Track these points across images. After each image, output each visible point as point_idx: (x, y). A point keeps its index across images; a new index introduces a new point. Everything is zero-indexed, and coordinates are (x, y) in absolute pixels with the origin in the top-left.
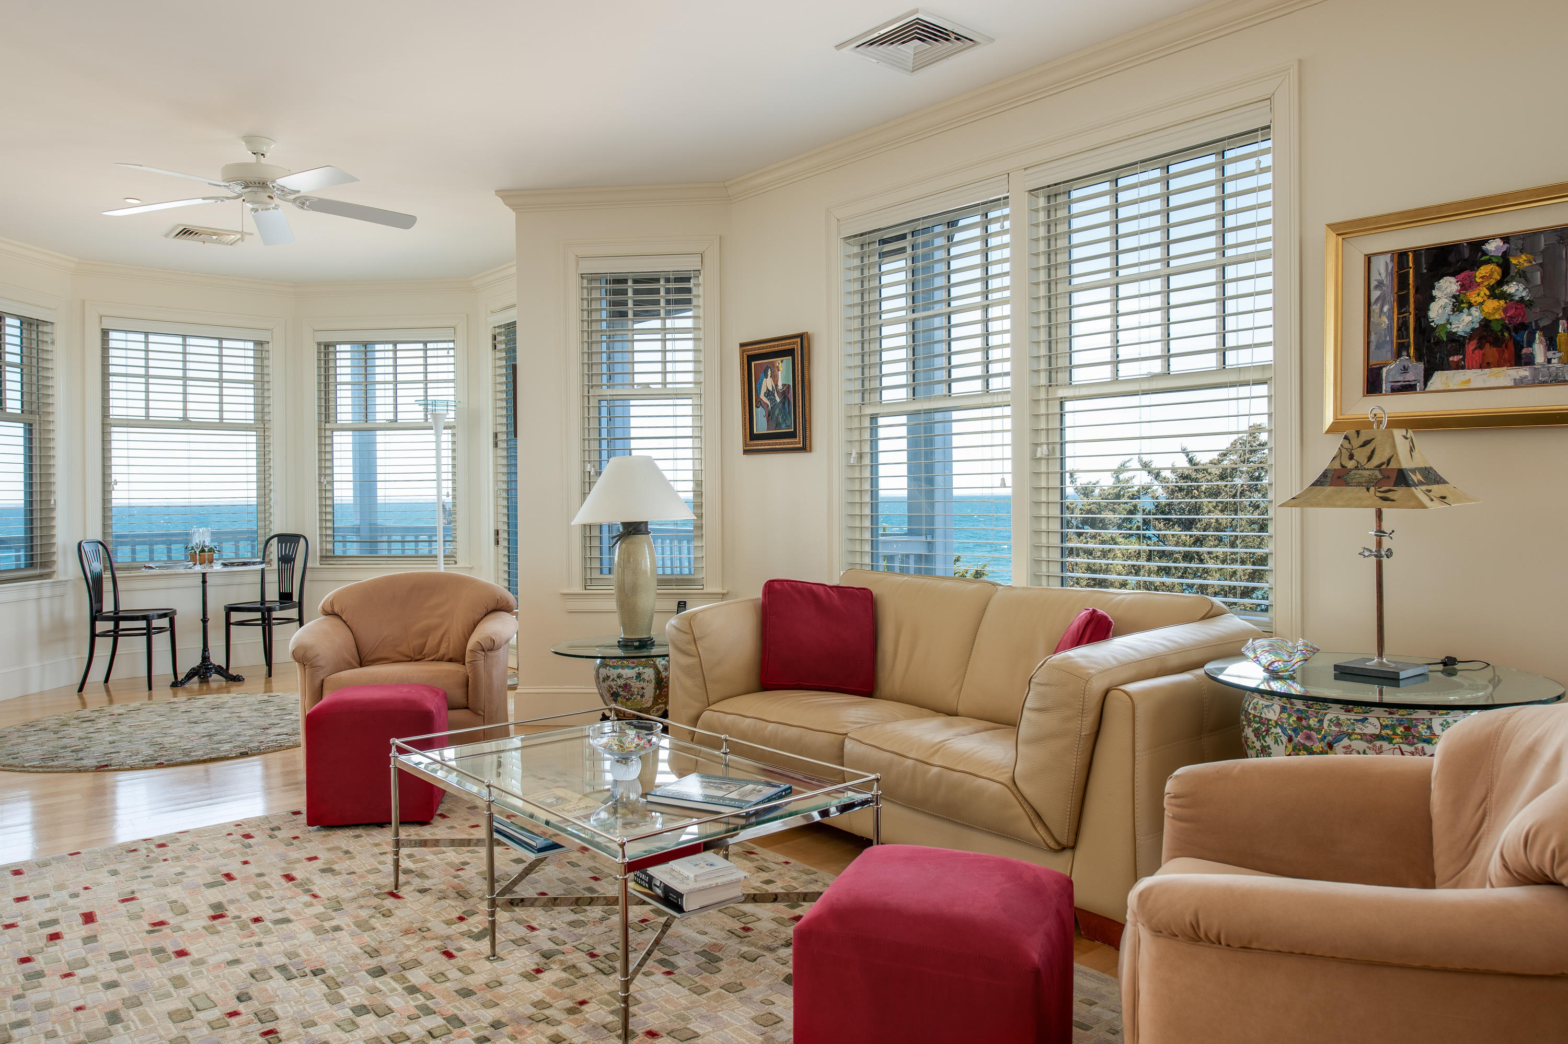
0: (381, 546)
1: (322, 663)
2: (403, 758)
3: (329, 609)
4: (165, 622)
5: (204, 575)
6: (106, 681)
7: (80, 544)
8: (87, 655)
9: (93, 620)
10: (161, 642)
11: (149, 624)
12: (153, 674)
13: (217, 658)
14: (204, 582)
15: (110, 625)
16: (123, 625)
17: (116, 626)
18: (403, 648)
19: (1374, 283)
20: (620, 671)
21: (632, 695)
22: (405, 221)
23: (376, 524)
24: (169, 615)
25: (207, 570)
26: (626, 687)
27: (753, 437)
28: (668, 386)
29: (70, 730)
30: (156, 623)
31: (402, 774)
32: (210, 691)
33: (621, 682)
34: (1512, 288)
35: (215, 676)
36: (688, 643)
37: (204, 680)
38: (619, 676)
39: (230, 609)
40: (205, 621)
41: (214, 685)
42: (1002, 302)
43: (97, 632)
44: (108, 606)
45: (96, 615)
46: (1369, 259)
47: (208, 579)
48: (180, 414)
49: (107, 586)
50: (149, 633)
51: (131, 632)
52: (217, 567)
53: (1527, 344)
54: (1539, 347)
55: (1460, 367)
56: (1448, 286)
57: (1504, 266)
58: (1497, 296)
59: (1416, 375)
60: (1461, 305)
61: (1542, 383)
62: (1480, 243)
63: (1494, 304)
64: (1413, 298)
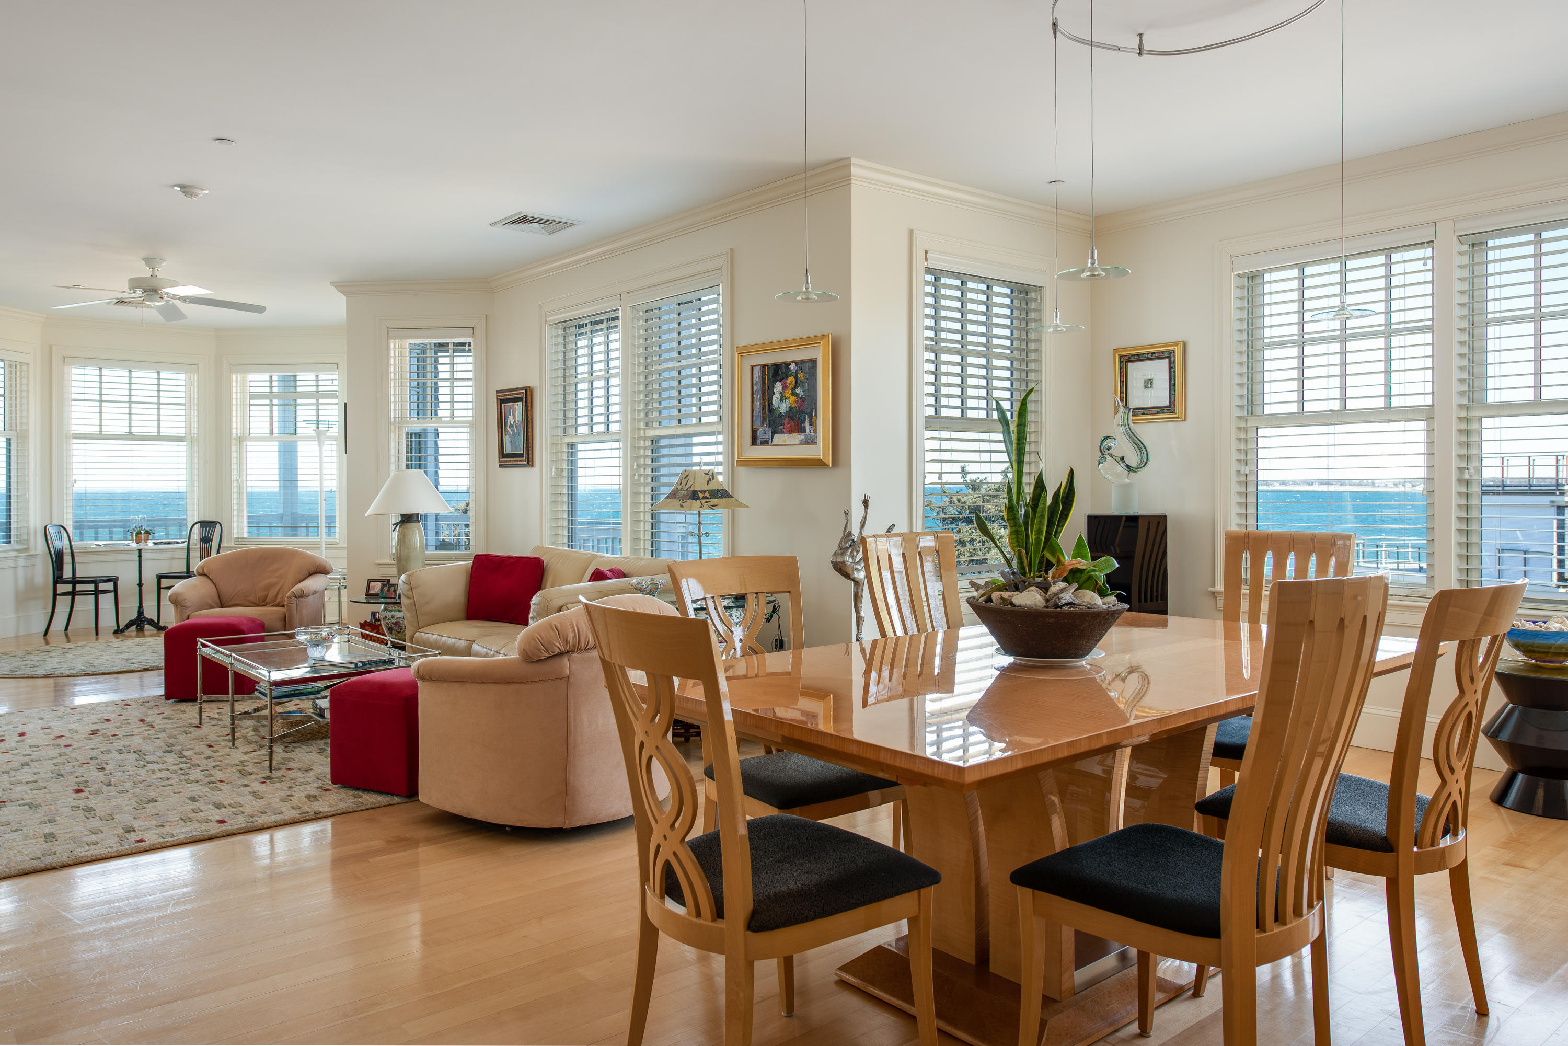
0: (300, 530)
1: (188, 604)
2: (204, 650)
3: (201, 571)
4: (110, 586)
5: (140, 551)
6: (66, 629)
7: (46, 527)
8: (50, 611)
9: (56, 583)
10: (106, 601)
11: (96, 587)
12: (100, 625)
13: (150, 613)
14: (140, 556)
15: (69, 588)
16: (79, 587)
17: (74, 588)
18: (252, 598)
19: (754, 382)
20: (393, 613)
21: (401, 629)
22: (260, 309)
23: (297, 513)
24: (115, 580)
25: (142, 546)
26: (397, 624)
27: (503, 455)
28: (455, 419)
29: (32, 657)
30: (102, 586)
31: (204, 659)
32: (144, 636)
33: (394, 620)
34: (799, 391)
35: (147, 627)
36: (408, 590)
37: (140, 630)
38: (393, 617)
39: (160, 577)
40: (140, 585)
41: (146, 633)
42: (616, 375)
43: (58, 592)
44: (67, 573)
45: (58, 579)
46: (752, 367)
47: (143, 554)
48: (127, 430)
49: (67, 559)
50: (97, 593)
51: (85, 593)
52: (150, 543)
53: (803, 421)
54: (807, 424)
55: (783, 432)
56: (778, 387)
57: (796, 378)
58: (794, 394)
59: (768, 435)
60: (783, 398)
61: (808, 443)
62: (788, 364)
63: (793, 398)
64: (767, 392)
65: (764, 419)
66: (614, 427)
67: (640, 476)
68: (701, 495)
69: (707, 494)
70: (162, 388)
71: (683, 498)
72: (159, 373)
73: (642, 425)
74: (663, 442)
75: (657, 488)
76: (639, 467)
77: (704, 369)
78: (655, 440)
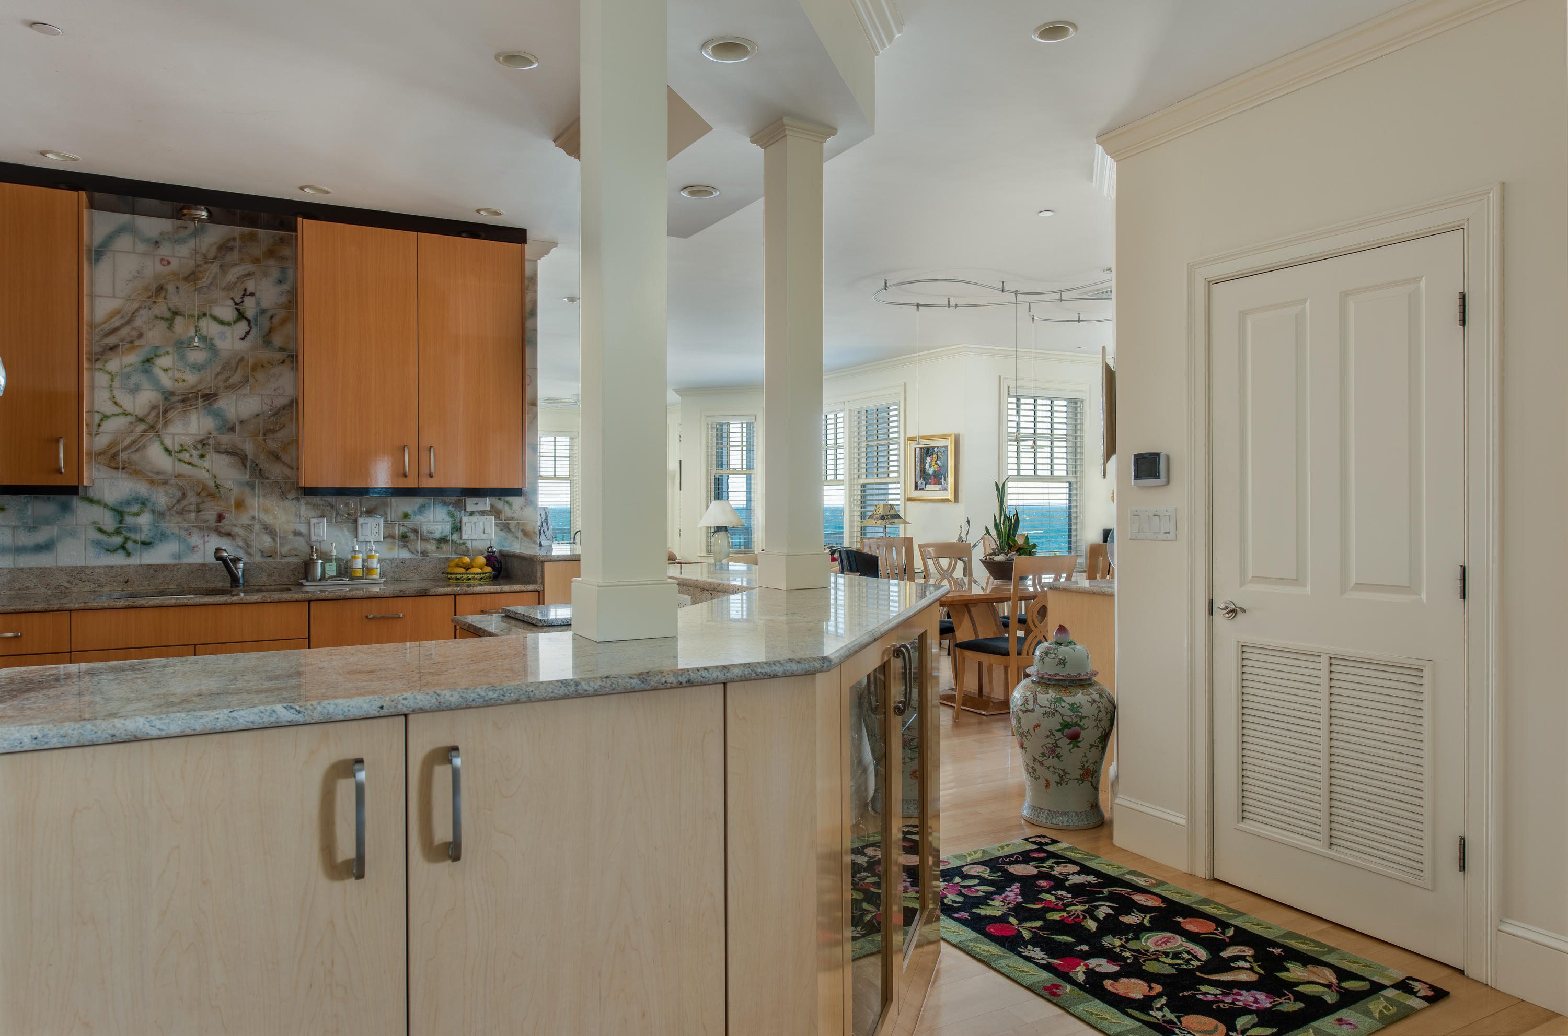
34: (939, 462)
46: (916, 448)
53: (941, 479)
54: (943, 480)
55: (931, 484)
56: (929, 459)
57: (937, 455)
58: (936, 464)
59: (923, 485)
60: (931, 466)
61: (943, 490)
62: (933, 448)
63: (936, 466)
64: (923, 462)
65: (921, 476)
66: (840, 477)
67: (854, 505)
68: (886, 517)
69: (889, 517)
70: (557, 447)
71: (877, 518)
72: (555, 438)
73: (856, 477)
74: (869, 487)
75: (865, 513)
76: (854, 500)
77: (891, 447)
78: (863, 486)
